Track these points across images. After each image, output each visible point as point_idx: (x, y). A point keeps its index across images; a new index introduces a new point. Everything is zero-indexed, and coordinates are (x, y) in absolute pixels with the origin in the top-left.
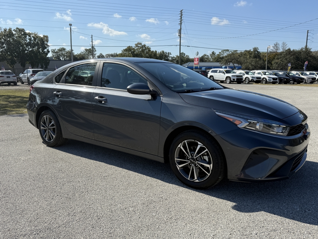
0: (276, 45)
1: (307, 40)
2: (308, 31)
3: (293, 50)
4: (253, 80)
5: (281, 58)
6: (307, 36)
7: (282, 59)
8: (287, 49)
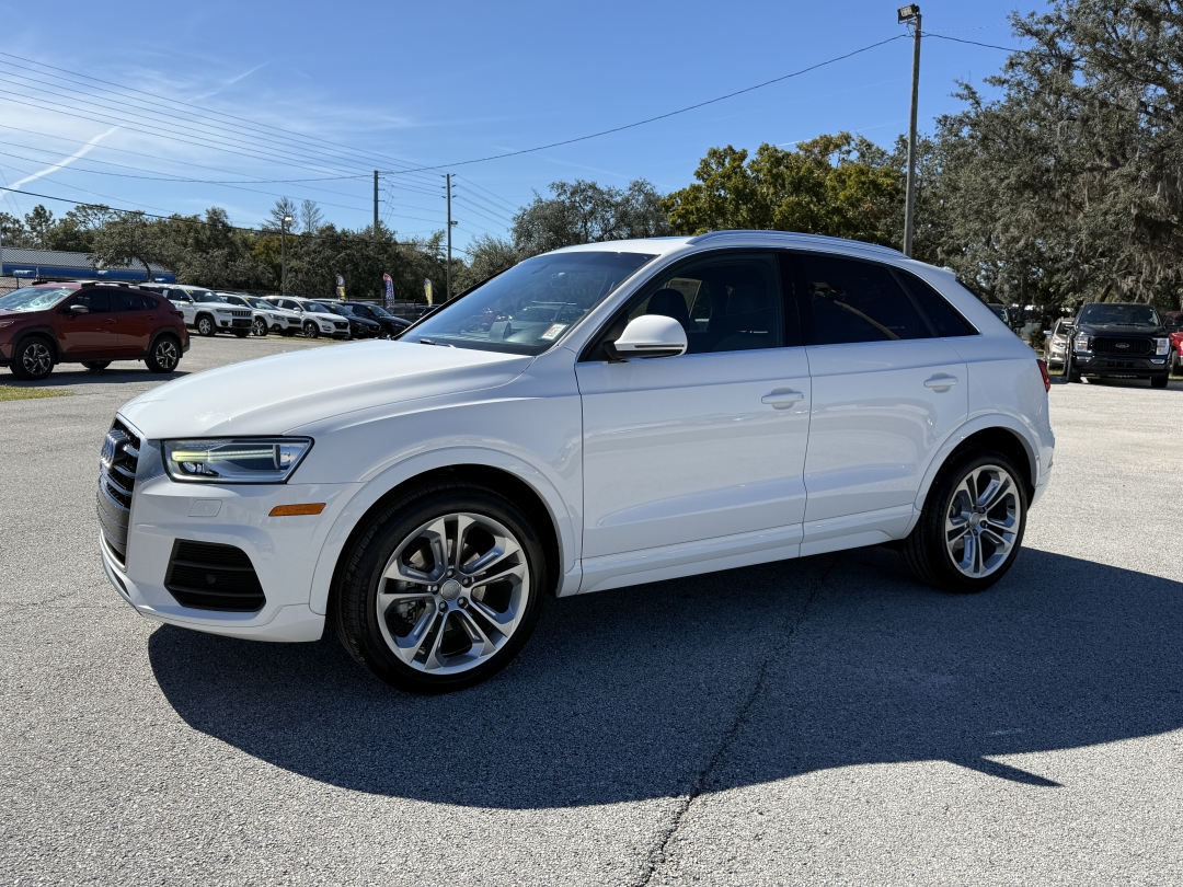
0: (284, 208)
1: (376, 201)
2: (376, 172)
3: (344, 232)
4: (279, 326)
5: (308, 254)
6: (376, 189)
7: (313, 259)
8: (321, 224)
